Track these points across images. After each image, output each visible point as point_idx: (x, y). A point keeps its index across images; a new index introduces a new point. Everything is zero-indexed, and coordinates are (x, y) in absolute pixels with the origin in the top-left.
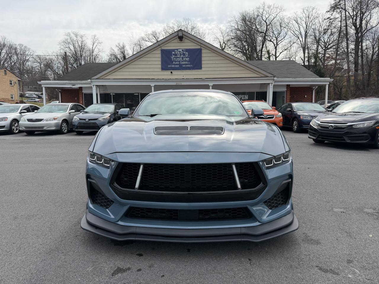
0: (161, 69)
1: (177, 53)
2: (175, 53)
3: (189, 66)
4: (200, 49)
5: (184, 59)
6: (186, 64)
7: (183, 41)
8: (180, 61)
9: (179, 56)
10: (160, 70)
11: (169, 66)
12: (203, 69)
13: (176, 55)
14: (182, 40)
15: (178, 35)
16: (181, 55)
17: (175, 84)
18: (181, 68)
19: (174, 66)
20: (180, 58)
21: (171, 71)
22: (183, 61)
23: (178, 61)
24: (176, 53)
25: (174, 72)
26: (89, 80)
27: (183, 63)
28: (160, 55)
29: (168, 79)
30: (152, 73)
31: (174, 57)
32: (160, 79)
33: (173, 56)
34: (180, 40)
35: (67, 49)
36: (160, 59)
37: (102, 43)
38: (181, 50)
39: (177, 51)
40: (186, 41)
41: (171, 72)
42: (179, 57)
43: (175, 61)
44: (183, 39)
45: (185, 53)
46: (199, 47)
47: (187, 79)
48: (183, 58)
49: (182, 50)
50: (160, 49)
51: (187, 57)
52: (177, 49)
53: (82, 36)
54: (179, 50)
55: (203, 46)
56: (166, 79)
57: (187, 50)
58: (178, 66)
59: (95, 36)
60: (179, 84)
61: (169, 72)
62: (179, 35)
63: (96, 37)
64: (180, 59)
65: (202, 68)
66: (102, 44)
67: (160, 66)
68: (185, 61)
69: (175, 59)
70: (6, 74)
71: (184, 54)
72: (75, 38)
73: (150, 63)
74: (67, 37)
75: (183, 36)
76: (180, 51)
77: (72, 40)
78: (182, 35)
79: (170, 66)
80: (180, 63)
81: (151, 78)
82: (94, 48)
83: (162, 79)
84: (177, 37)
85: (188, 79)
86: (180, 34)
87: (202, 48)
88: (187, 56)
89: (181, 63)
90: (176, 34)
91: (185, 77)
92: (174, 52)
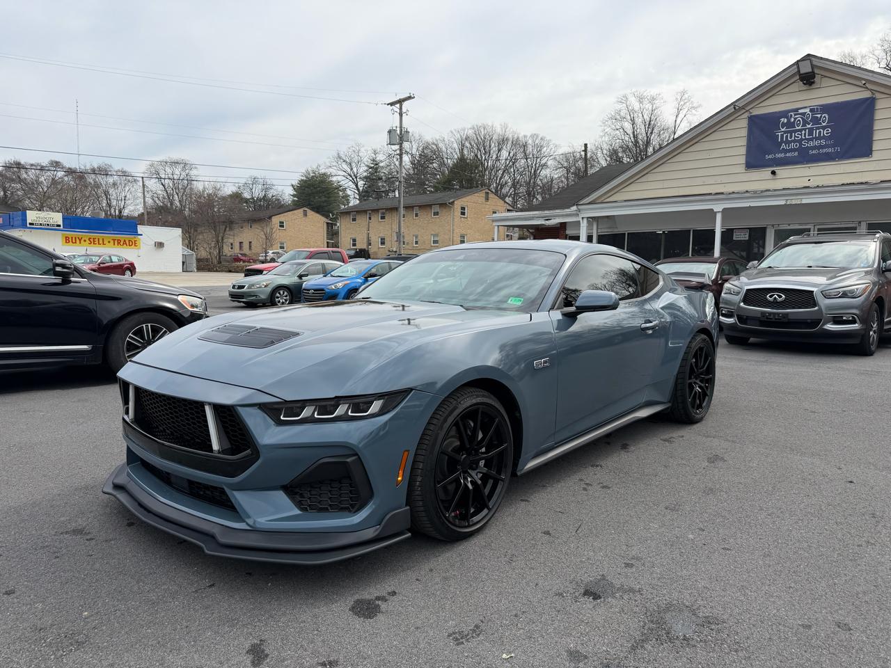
0: (744, 166)
1: (795, 119)
2: (789, 120)
3: (830, 150)
4: (870, 98)
5: (816, 133)
6: (821, 147)
7: (814, 86)
8: (802, 140)
9: (800, 128)
10: (742, 168)
11: (767, 157)
12: (876, 155)
13: (790, 125)
14: (813, 83)
15: (799, 71)
16: (805, 123)
17: (783, 203)
18: (805, 157)
19: (782, 155)
20: (803, 132)
21: (772, 169)
22: (811, 140)
23: (795, 141)
24: (792, 120)
25: (782, 172)
26: (574, 208)
27: (811, 144)
28: (744, 133)
29: (762, 192)
30: (719, 179)
31: (785, 132)
32: (738, 193)
33: (783, 130)
34: (804, 84)
35: (618, 132)
36: (744, 142)
37: (700, 106)
38: (807, 110)
39: (795, 115)
40: (826, 82)
41: (773, 173)
42: (801, 130)
43: (787, 142)
44: (817, 79)
45: (819, 116)
46: (867, 94)
47: (818, 186)
48: (811, 131)
49: (811, 110)
50: (746, 115)
51: (824, 128)
52: (797, 110)
53: (654, 99)
54: (800, 111)
55: (882, 90)
56: (755, 192)
57: (825, 108)
58: (796, 154)
59: (683, 93)
60: (794, 202)
61: (766, 173)
62: (802, 71)
63: (686, 96)
64: (801, 135)
65: (873, 153)
66: (699, 109)
67: (743, 160)
68: (816, 139)
69: (787, 137)
70: (487, 199)
71: (816, 121)
72: (637, 106)
73: (715, 154)
74: (619, 106)
75: (813, 72)
76: (803, 114)
77: (631, 111)
78: (810, 70)
79: (770, 157)
80: (801, 144)
81: (714, 192)
82: (678, 122)
83: (745, 193)
84: (798, 77)
85: (823, 186)
86: (805, 68)
87: (878, 95)
88: (824, 124)
89: (805, 144)
90: (795, 69)
91: (813, 183)
92: (787, 118)
